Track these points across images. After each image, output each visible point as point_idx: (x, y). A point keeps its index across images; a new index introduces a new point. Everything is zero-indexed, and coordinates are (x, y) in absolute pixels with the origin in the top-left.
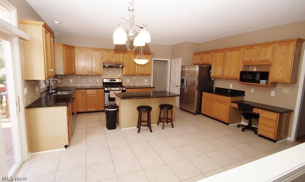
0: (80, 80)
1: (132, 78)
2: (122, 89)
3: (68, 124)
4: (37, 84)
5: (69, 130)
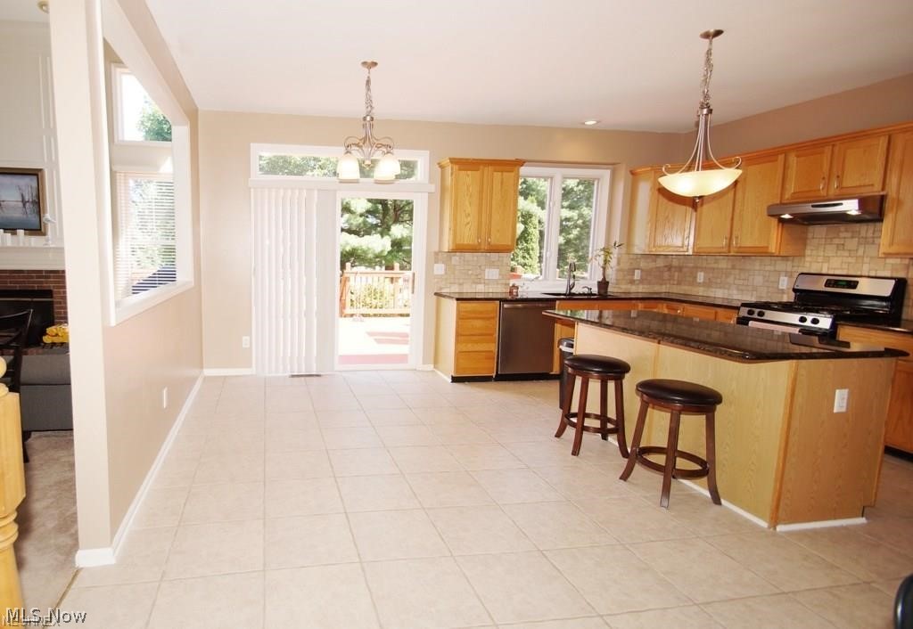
0: (724, 276)
2: (815, 321)
3: (460, 338)
4: (492, 265)
5: (459, 350)
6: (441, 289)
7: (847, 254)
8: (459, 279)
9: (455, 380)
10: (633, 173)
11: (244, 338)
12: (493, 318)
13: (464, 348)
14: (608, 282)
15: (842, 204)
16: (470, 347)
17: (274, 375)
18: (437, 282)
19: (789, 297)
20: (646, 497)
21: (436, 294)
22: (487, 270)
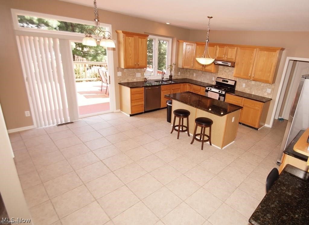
1: (250, 83)
2: (222, 92)
3: (132, 101)
4: (138, 72)
5: (132, 105)
6: (121, 81)
7: (226, 73)
8: (127, 77)
9: (131, 115)
10: (178, 41)
11: (26, 112)
12: (143, 93)
13: (134, 104)
14: (172, 76)
15: (227, 63)
16: (136, 104)
17: (48, 126)
18: (119, 79)
19: (214, 83)
20: (198, 148)
21: (119, 84)
22: (137, 74)
